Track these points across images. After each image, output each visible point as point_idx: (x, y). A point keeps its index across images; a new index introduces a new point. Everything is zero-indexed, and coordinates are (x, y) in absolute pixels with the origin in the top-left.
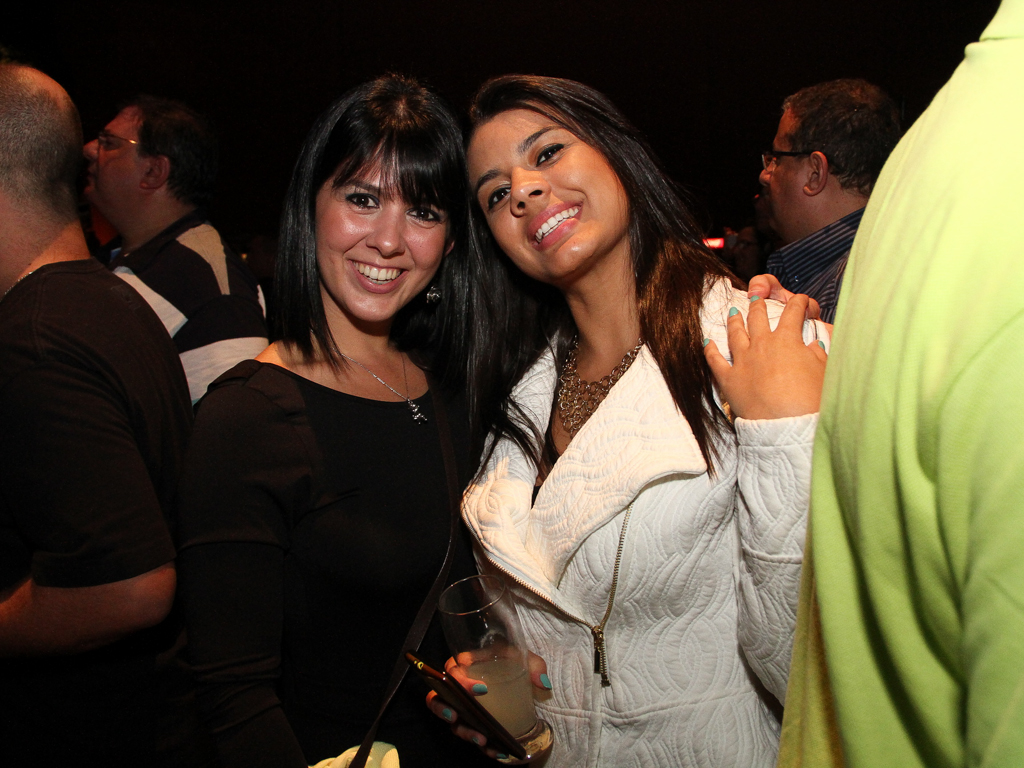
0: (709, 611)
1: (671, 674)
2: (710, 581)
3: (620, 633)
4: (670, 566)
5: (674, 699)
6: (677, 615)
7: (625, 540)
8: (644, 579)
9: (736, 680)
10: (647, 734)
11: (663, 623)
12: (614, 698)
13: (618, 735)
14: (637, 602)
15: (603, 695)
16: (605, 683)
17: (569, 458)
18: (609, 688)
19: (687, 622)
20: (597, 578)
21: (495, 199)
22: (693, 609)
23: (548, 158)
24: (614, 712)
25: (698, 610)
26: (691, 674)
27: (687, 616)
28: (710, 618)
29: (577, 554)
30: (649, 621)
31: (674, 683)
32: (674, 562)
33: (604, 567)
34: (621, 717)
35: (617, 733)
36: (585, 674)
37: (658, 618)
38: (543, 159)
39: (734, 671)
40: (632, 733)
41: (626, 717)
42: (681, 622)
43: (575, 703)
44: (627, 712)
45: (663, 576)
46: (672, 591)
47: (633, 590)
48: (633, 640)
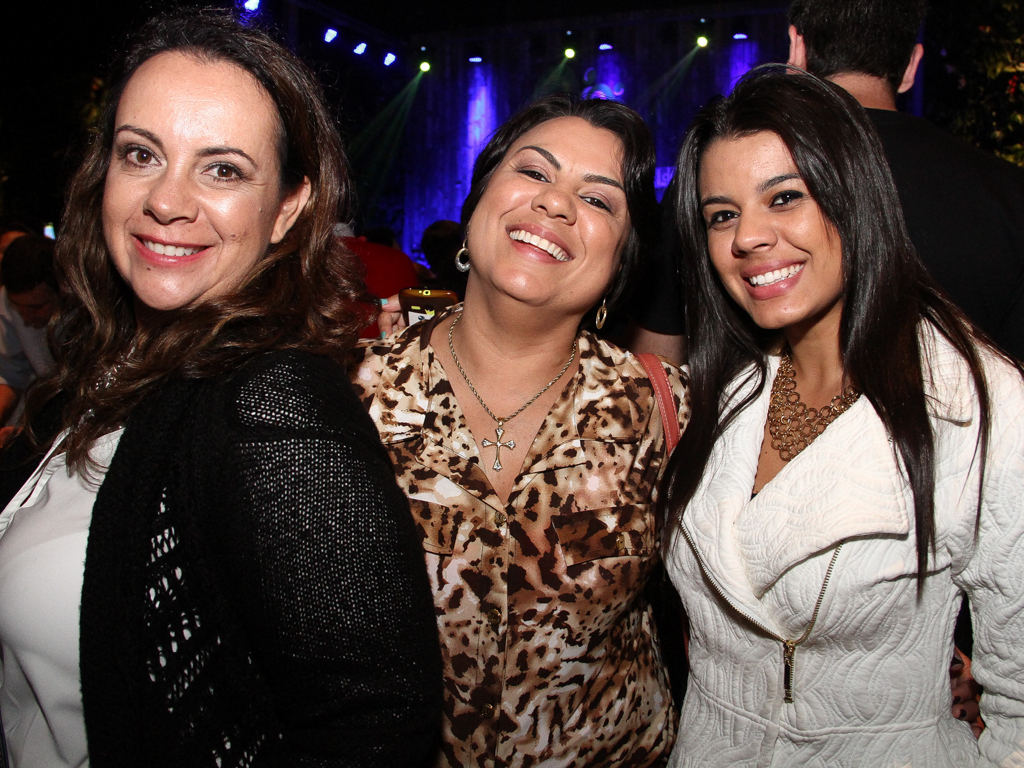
0: (902, 648)
1: (857, 706)
2: (905, 619)
3: (810, 658)
4: (870, 607)
5: (857, 725)
6: (869, 650)
7: (829, 584)
8: (842, 618)
9: (920, 715)
10: (825, 752)
11: (854, 655)
12: (797, 716)
13: (793, 750)
14: (832, 637)
15: (785, 709)
16: (788, 699)
17: (776, 487)
18: (791, 705)
19: (878, 657)
20: (796, 612)
21: (720, 219)
22: (885, 645)
23: (786, 201)
24: (796, 730)
25: (891, 647)
26: (877, 707)
27: (879, 652)
28: (901, 655)
29: (777, 584)
30: (840, 652)
31: (858, 713)
32: (874, 603)
33: (804, 603)
34: (802, 735)
35: (792, 747)
36: (768, 687)
37: (850, 651)
38: (780, 201)
39: (919, 706)
40: (808, 750)
41: (808, 735)
42: (872, 657)
43: (752, 707)
44: (809, 732)
45: (861, 616)
46: (866, 629)
47: (830, 628)
48: (823, 668)
